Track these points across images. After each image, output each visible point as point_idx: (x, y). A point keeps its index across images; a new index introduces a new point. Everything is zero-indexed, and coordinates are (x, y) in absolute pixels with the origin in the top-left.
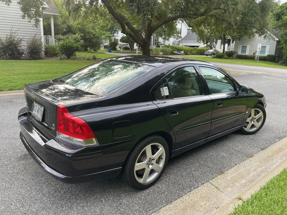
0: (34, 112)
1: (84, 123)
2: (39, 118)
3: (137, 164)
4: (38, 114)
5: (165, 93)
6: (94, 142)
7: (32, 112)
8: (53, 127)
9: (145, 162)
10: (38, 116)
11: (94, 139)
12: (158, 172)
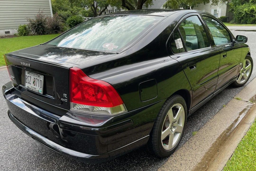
0: (27, 85)
1: (108, 87)
2: (38, 91)
3: (163, 133)
4: (35, 87)
5: (180, 46)
6: (122, 110)
7: (24, 85)
8: (65, 98)
9: (169, 127)
10: (35, 88)
11: (122, 106)
12: (180, 133)
